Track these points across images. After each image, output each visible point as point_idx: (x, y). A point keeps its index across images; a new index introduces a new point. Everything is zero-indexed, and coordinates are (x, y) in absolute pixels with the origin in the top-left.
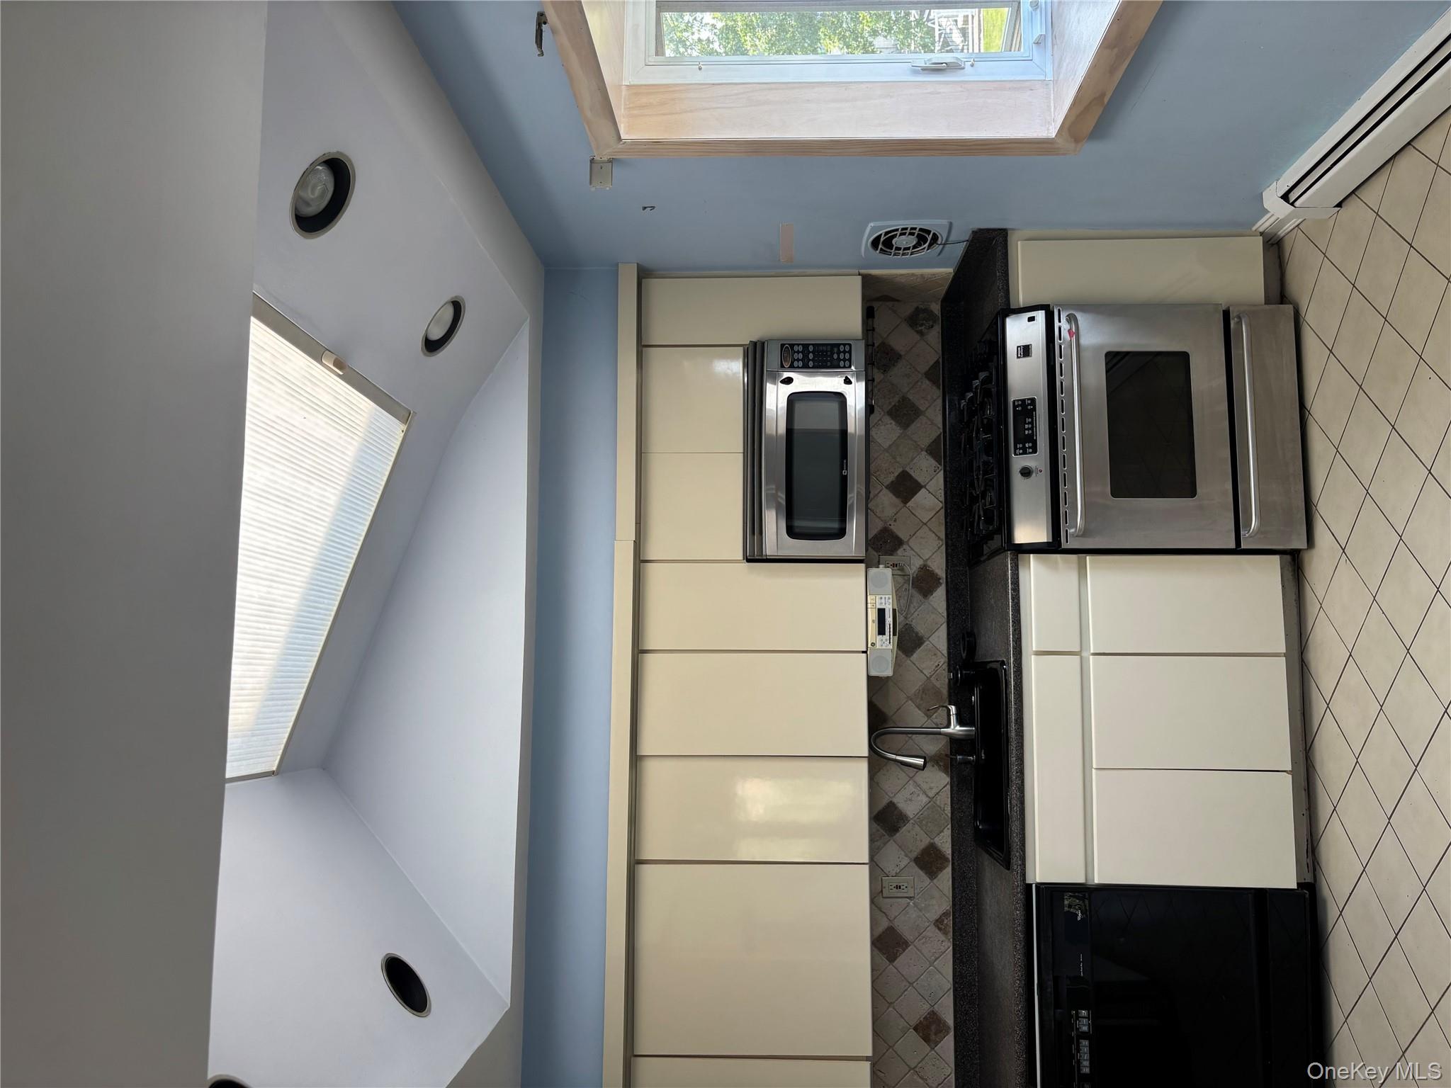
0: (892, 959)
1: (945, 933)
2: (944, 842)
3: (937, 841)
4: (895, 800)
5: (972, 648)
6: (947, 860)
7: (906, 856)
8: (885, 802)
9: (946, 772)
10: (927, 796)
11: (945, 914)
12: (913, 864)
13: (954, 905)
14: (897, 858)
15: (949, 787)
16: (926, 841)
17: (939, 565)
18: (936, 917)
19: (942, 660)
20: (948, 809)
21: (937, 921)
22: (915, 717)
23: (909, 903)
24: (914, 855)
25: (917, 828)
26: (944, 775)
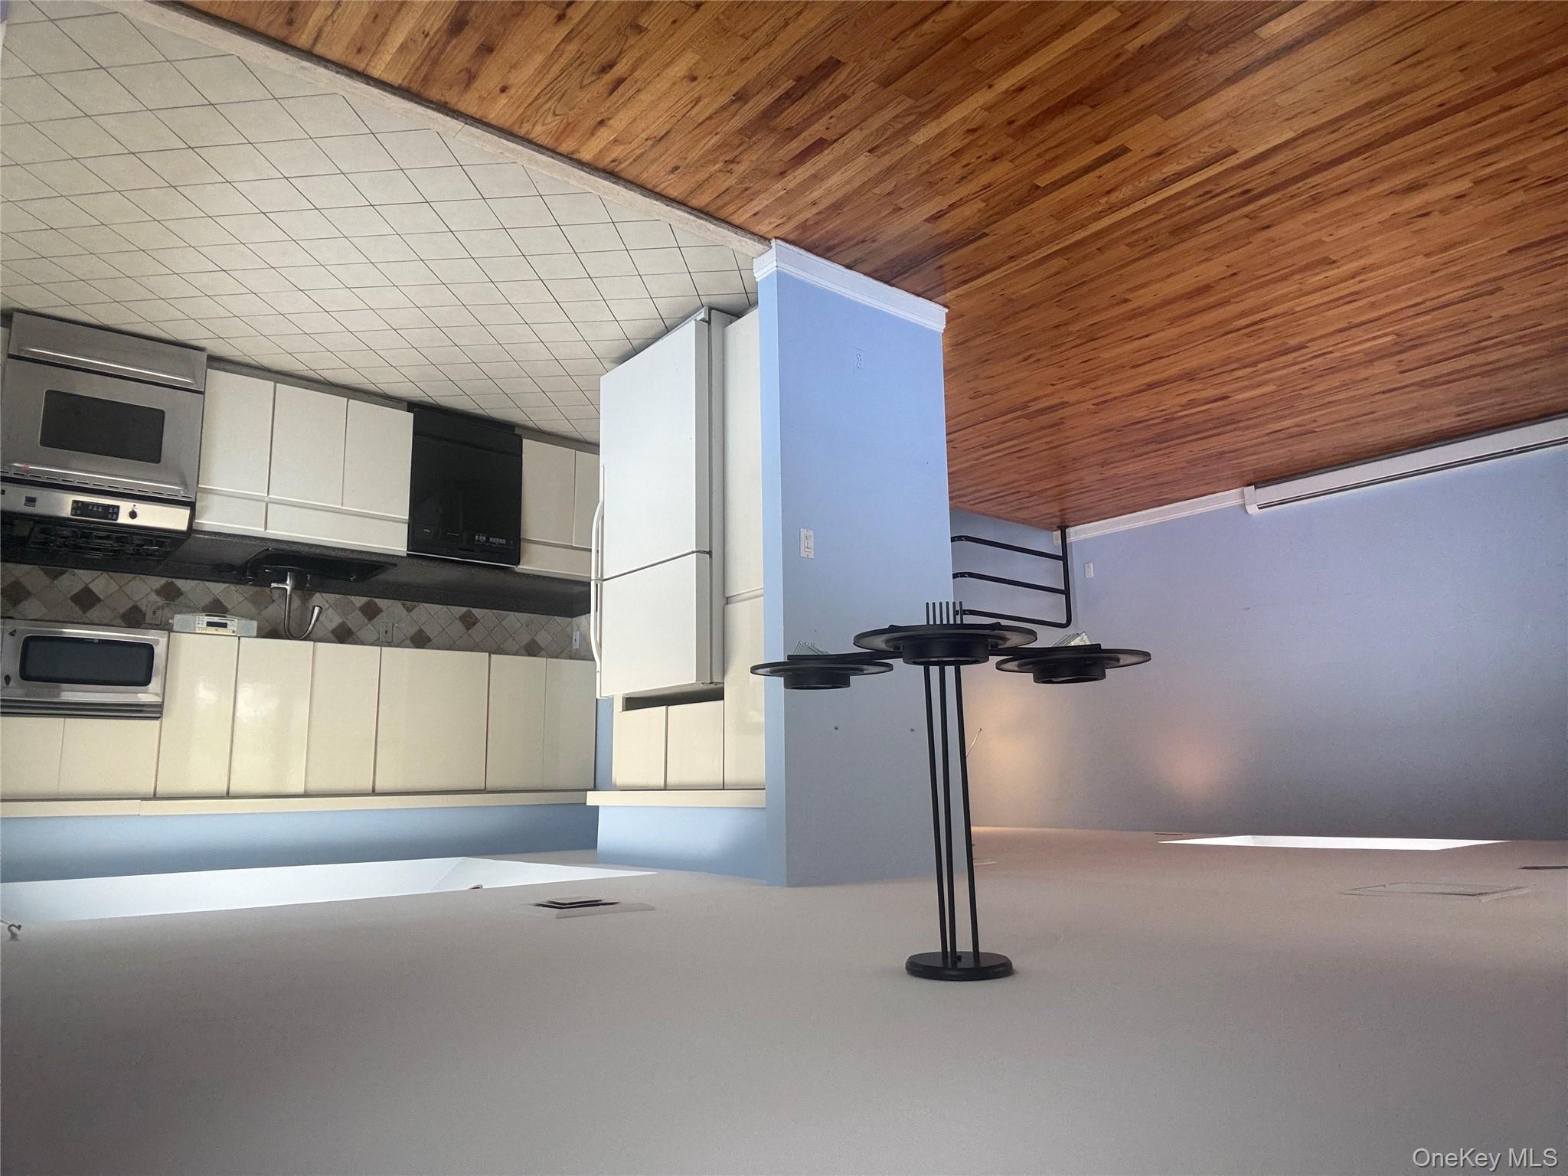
0: (429, 640)
1: (415, 606)
2: (360, 601)
3: (358, 605)
4: (331, 629)
5: (231, 567)
6: (370, 601)
7: (366, 625)
8: (331, 636)
9: (314, 595)
10: (329, 608)
11: (404, 605)
12: (372, 622)
13: (400, 600)
14: (369, 630)
15: (323, 594)
16: (358, 612)
17: (158, 582)
18: (405, 611)
19: (233, 587)
20: (338, 596)
21: (407, 611)
22: (276, 611)
23: (397, 627)
24: (366, 620)
25: (349, 617)
26: (314, 598)
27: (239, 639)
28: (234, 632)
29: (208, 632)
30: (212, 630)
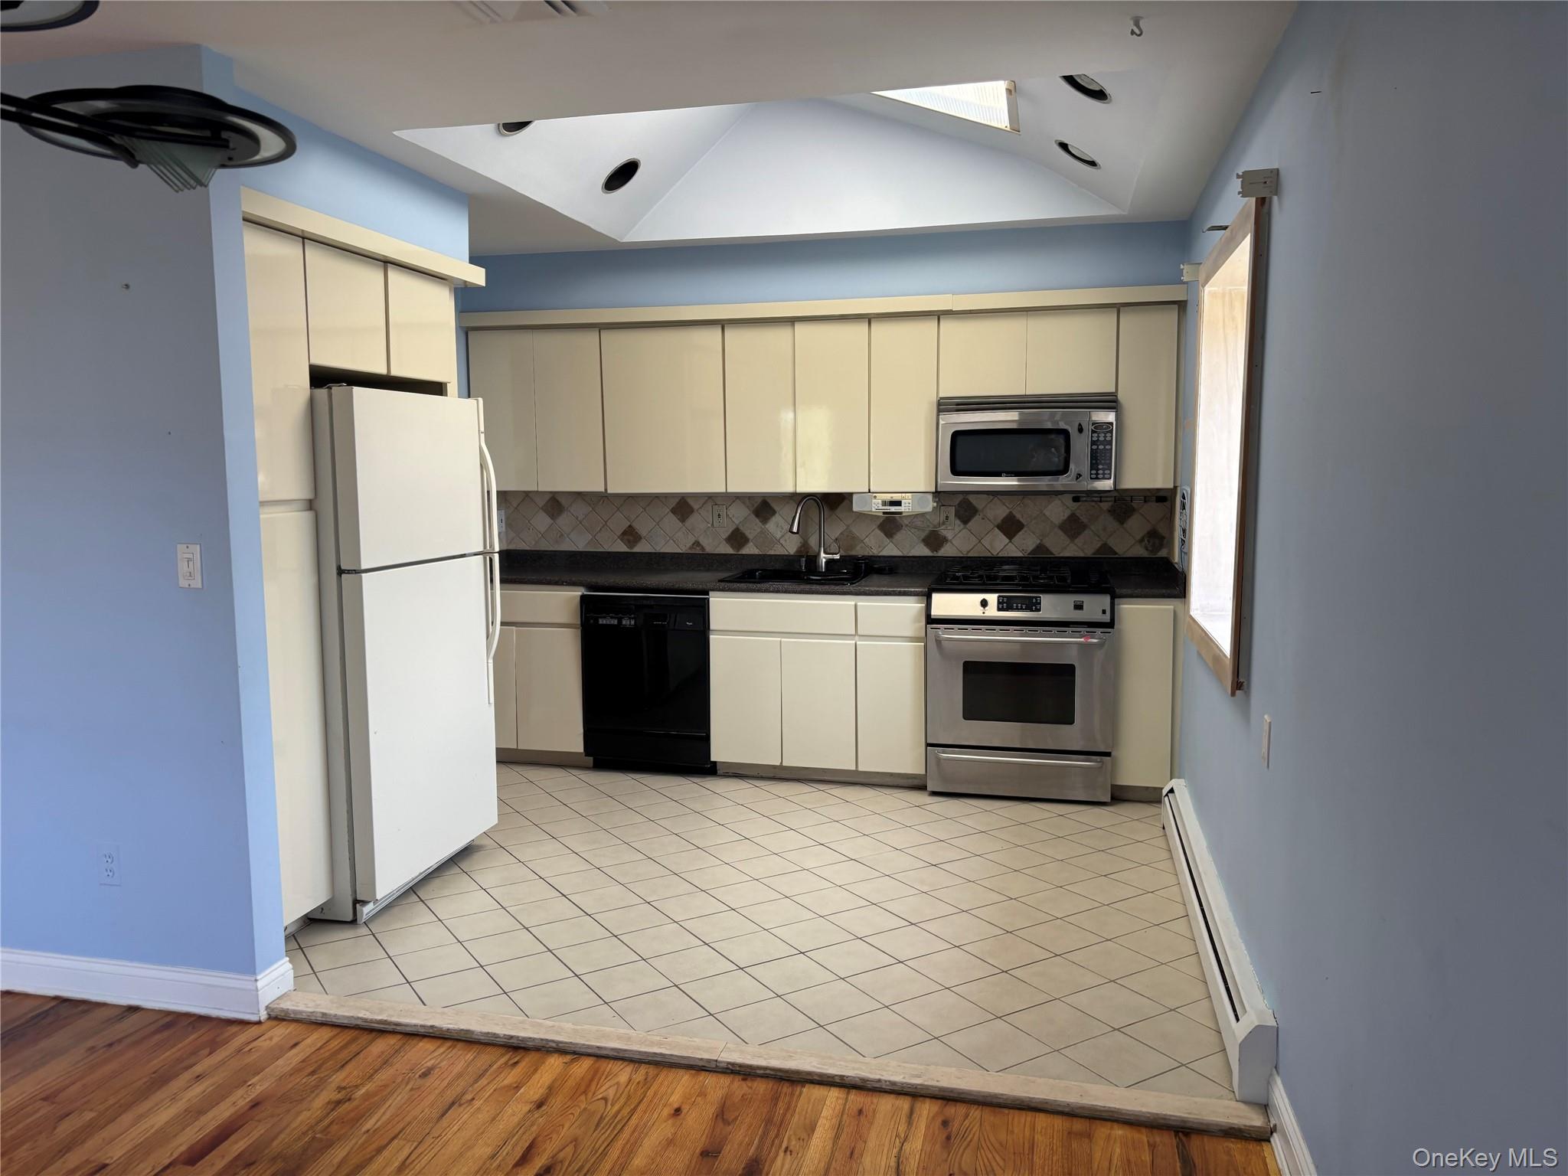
0: (674, 511)
1: (690, 548)
2: (750, 549)
3: (751, 544)
4: (777, 515)
5: (880, 571)
6: (738, 551)
7: (740, 522)
8: (776, 508)
9: (797, 552)
10: (781, 538)
11: (703, 548)
12: (735, 527)
13: (708, 554)
14: (739, 515)
15: (787, 553)
16: (751, 537)
17: (947, 551)
18: (701, 543)
19: (875, 552)
20: (772, 552)
21: (699, 542)
22: (834, 530)
23: (708, 523)
24: (741, 528)
25: (759, 530)
26: (795, 550)
27: (869, 490)
28: (875, 497)
29: (900, 495)
30: (896, 497)
